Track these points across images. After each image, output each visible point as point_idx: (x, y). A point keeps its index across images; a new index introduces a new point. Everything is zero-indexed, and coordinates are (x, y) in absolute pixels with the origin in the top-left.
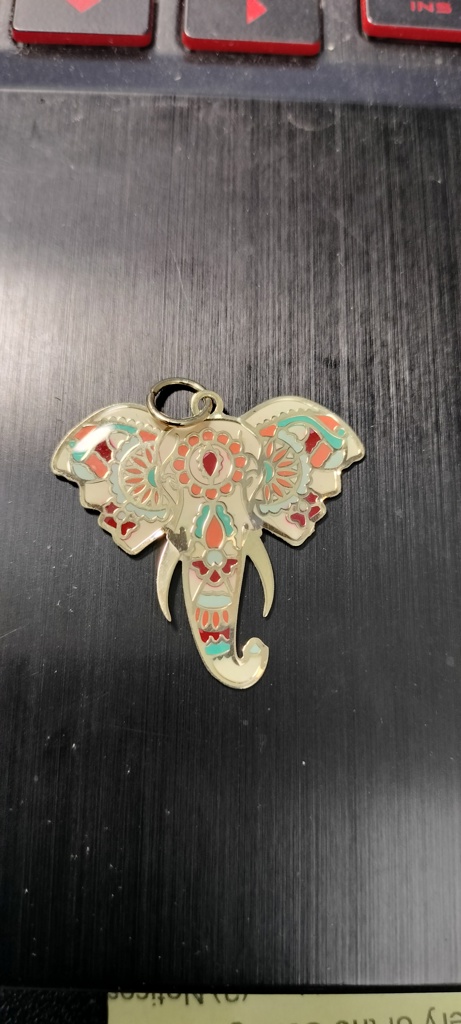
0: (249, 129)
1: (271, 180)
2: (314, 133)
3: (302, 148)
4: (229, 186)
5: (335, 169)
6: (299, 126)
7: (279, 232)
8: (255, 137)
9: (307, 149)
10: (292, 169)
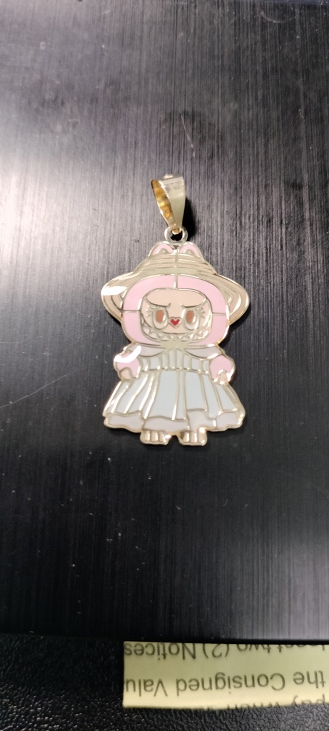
0: (233, 21)
1: (250, 57)
2: (280, 25)
3: (271, 35)
4: (218, 61)
5: (296, 50)
6: (269, 20)
7: (256, 93)
8: (237, 27)
9: (275, 36)
10: (265, 50)
